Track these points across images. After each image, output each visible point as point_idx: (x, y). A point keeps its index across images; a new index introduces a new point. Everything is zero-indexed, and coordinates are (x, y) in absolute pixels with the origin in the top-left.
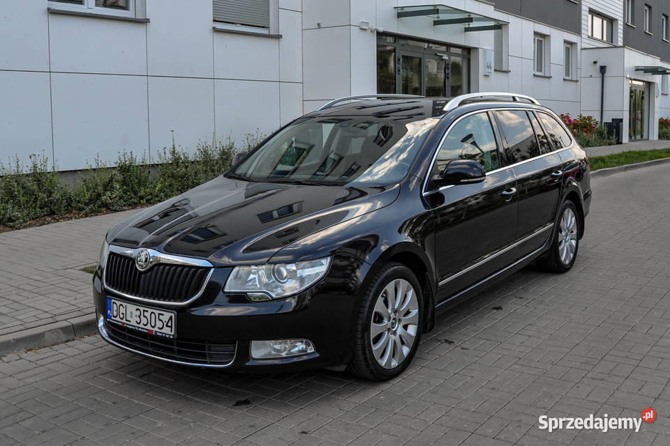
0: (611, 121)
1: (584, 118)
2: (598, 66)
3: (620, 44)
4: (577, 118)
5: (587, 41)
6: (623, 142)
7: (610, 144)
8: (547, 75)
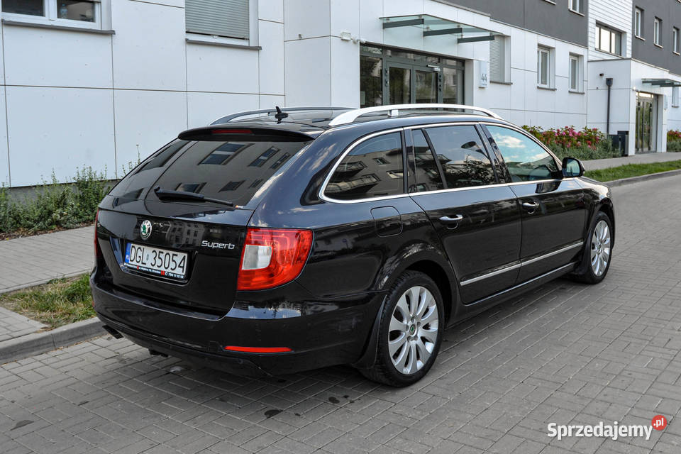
0: (617, 134)
1: (590, 131)
2: (604, 78)
3: (629, 56)
4: (582, 130)
5: (594, 54)
6: (630, 154)
7: (614, 157)
8: (551, 88)
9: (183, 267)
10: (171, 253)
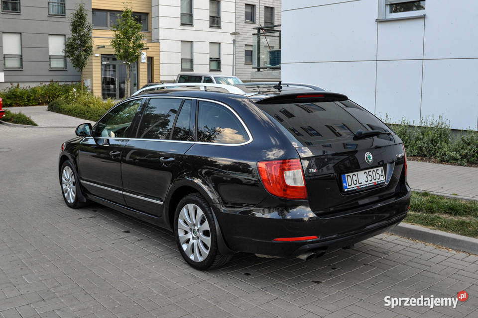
9: (383, 175)
10: (375, 169)
